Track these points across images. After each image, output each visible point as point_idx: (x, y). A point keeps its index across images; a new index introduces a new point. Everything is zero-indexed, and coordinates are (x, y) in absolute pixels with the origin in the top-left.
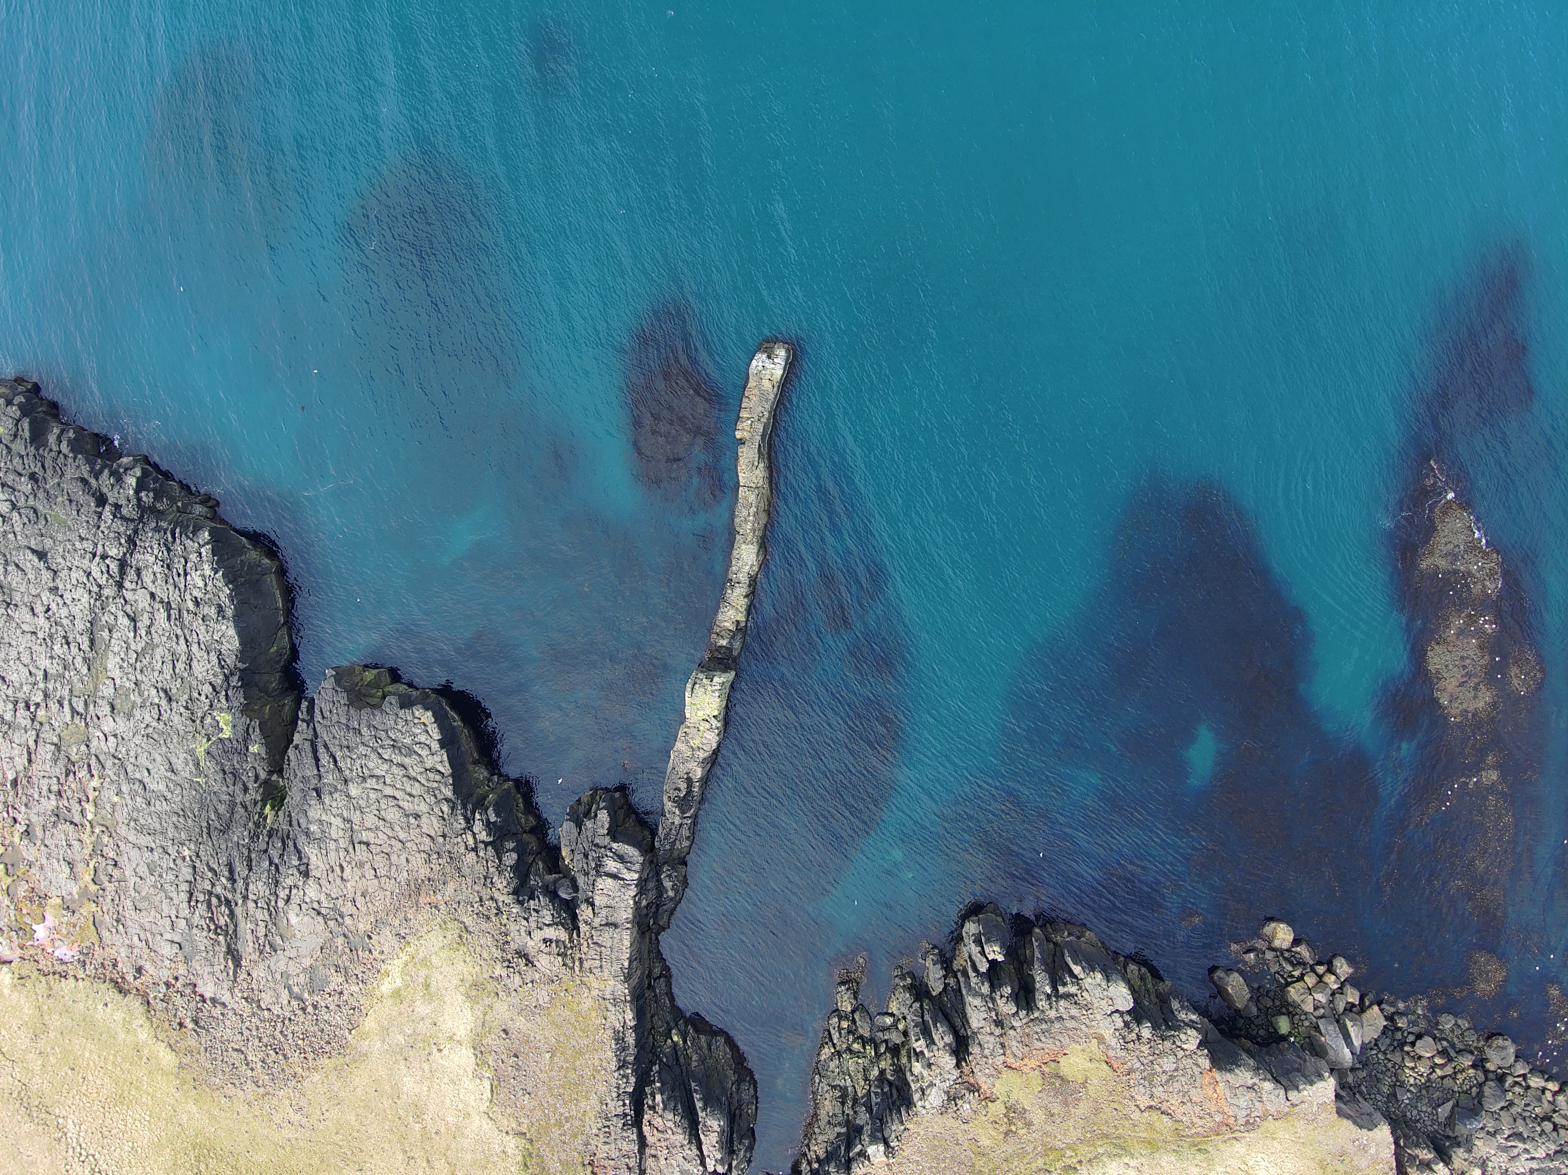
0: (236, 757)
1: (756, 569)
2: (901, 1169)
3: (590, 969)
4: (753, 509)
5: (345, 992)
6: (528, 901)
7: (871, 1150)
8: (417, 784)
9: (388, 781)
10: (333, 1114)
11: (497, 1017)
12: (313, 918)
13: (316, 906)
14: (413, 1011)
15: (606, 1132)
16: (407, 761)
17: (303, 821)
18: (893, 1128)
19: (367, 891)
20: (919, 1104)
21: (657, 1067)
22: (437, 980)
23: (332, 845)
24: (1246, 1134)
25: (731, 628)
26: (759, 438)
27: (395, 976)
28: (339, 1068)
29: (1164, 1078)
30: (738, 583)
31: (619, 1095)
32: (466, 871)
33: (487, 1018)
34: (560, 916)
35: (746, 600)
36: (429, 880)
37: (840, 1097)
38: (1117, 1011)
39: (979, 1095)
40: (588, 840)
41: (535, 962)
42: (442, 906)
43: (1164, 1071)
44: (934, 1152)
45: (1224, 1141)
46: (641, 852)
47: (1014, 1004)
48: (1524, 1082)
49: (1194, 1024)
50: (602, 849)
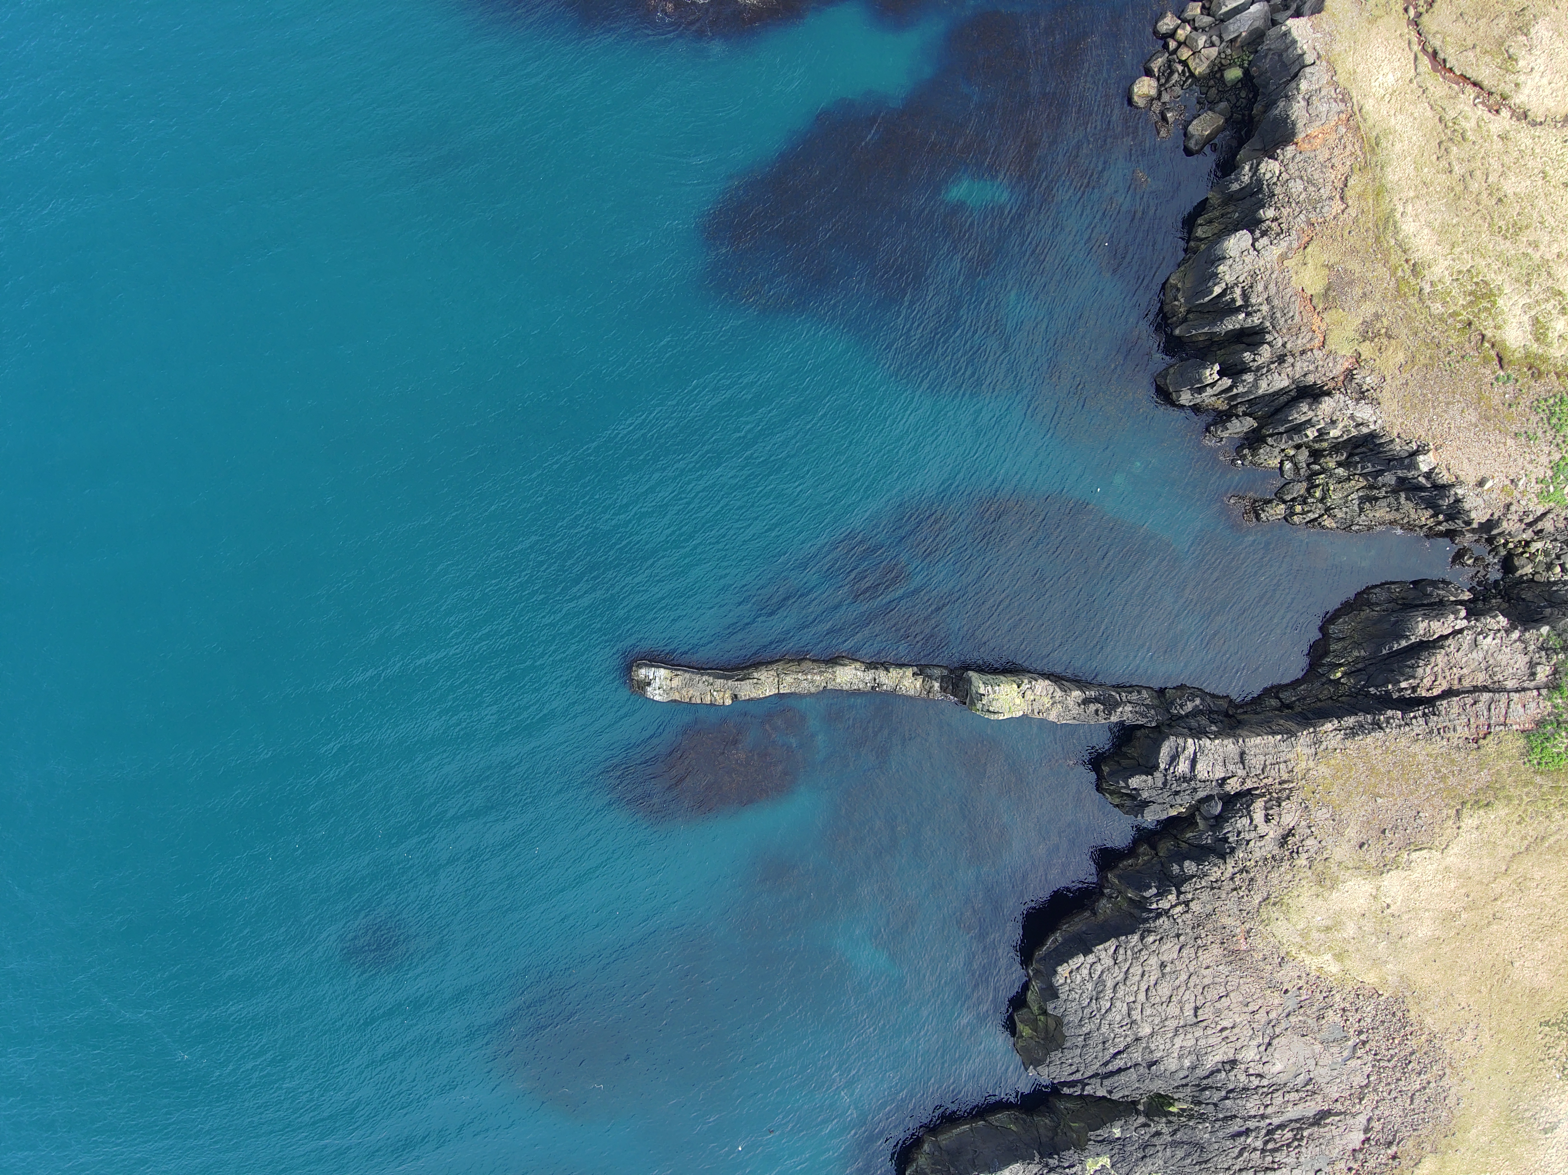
0: (1128, 1149)
1: (858, 665)
2: (1439, 436)
3: (1289, 772)
4: (800, 676)
5: (1342, 1006)
6: (1229, 843)
7: (1424, 468)
8: (1131, 970)
9: (1132, 999)
10: (1462, 998)
11: (1348, 856)
12: (1275, 1050)
13: (1262, 1048)
14: (1354, 938)
15: (1444, 732)
16: (1110, 984)
17: (1182, 1074)
18: (1398, 448)
19: (1241, 1002)
20: (1372, 427)
21: (1371, 689)
22: (1319, 920)
23: (1202, 1042)
24: (1355, 100)
25: (921, 680)
26: (730, 682)
27: (1321, 961)
28: (1417, 1000)
29: (1311, 189)
30: (875, 680)
31: (1407, 724)
32: (1209, 908)
33: (1350, 866)
34: (1240, 809)
35: (891, 670)
36: (1223, 943)
37: (1371, 503)
38: (1253, 245)
39: (1356, 369)
40: (1160, 792)
41: (1291, 826)
42: (1247, 926)
43: (1305, 190)
44: (1419, 406)
45: (1365, 120)
46: (1165, 738)
47: (1261, 347)
49: (1254, 167)
50: (1168, 778)
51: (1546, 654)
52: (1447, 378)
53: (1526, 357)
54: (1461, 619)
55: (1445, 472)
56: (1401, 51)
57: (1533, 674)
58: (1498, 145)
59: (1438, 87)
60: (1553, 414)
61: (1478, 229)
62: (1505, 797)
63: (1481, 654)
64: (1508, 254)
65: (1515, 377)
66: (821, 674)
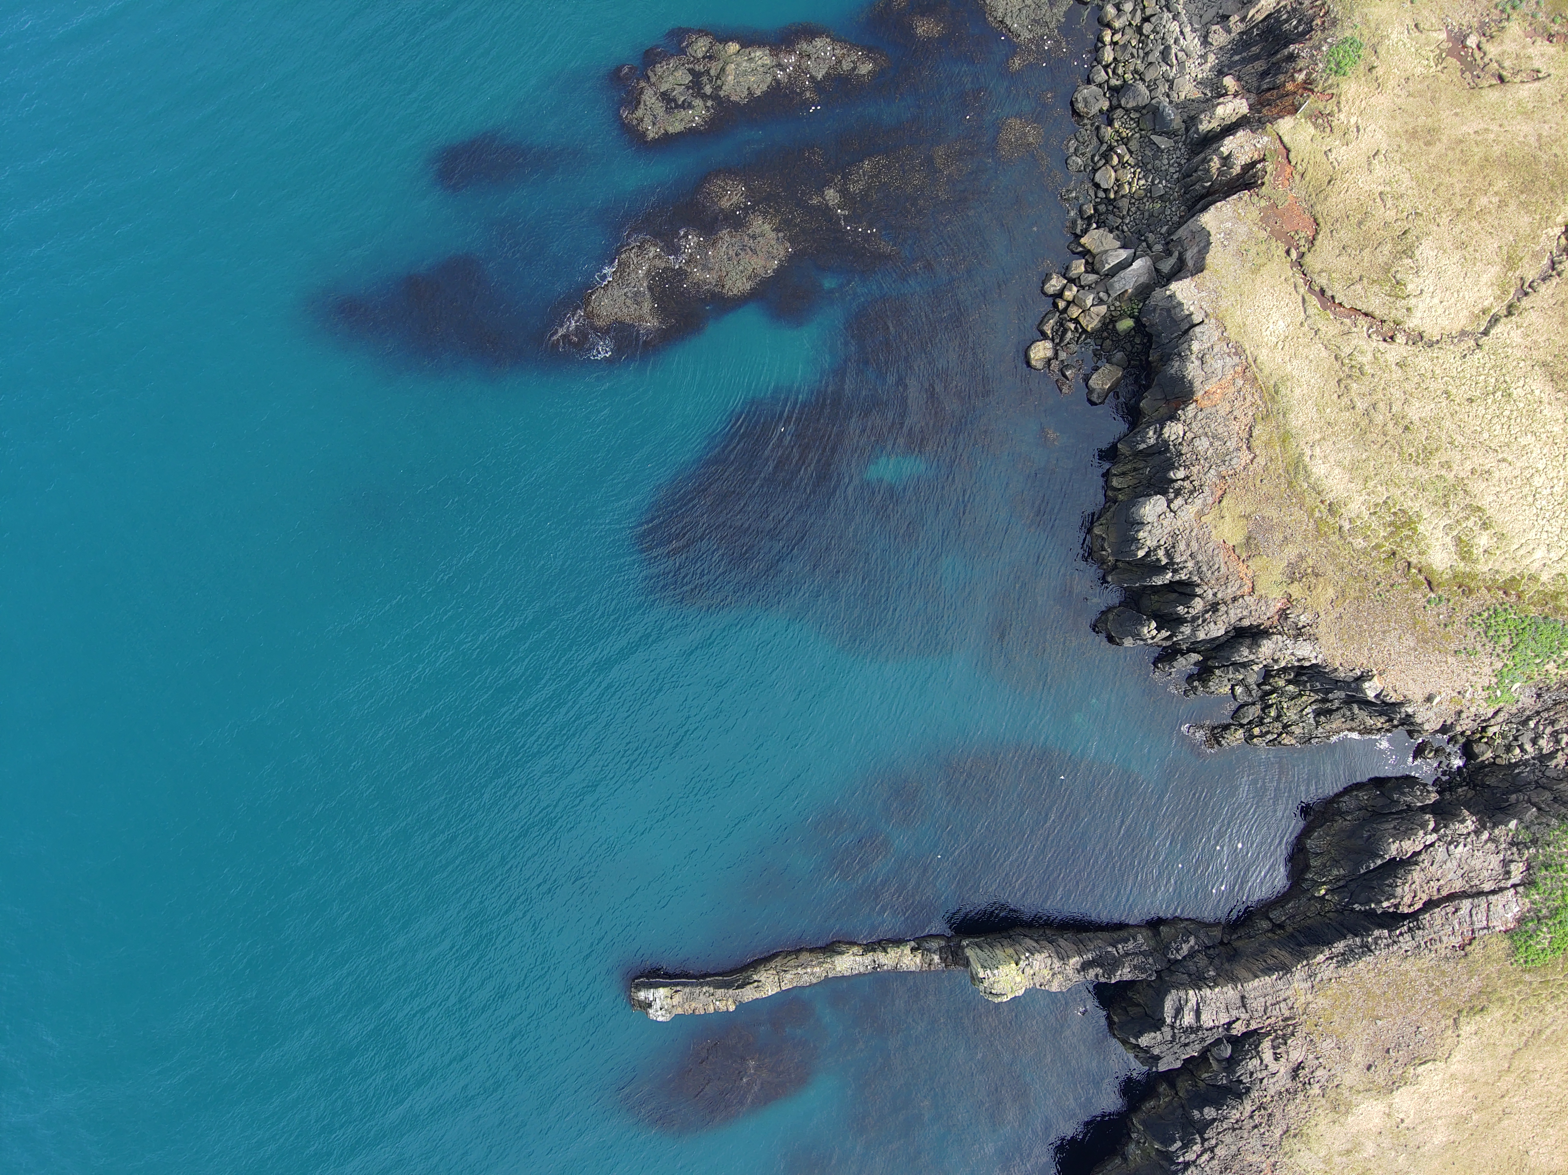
1: (855, 949)
2: (1381, 662)
3: (1290, 1009)
4: (800, 969)
6: (1244, 1084)
7: (1371, 691)
11: (1357, 1079)
14: (1374, 1156)
15: (1431, 944)
20: (1314, 662)
21: (1356, 906)
22: (1340, 1145)
24: (1248, 352)
25: (920, 955)
26: (731, 991)
29: (1217, 444)
30: (875, 961)
31: (1395, 942)
32: (1234, 1148)
33: (1361, 1089)
34: (1249, 1051)
35: (889, 950)
37: (1326, 716)
38: (1168, 506)
39: (1288, 608)
40: (1170, 1045)
41: (1299, 1061)
42: (1272, 1160)
43: (1211, 444)
44: (1357, 637)
45: (1261, 370)
46: (1167, 992)
47: (1193, 599)
48: (1112, 66)
49: (1158, 429)
50: (1176, 1031)
51: (1518, 849)
52: (1380, 608)
53: (1454, 577)
54: (1431, 834)
55: (1392, 694)
56: (1288, 296)
57: (1508, 873)
58: (1397, 374)
59: (1330, 327)
60: (1488, 627)
61: (1389, 460)
62: (1498, 1000)
63: (1455, 863)
64: (1422, 480)
65: (1446, 597)
66: (820, 964)
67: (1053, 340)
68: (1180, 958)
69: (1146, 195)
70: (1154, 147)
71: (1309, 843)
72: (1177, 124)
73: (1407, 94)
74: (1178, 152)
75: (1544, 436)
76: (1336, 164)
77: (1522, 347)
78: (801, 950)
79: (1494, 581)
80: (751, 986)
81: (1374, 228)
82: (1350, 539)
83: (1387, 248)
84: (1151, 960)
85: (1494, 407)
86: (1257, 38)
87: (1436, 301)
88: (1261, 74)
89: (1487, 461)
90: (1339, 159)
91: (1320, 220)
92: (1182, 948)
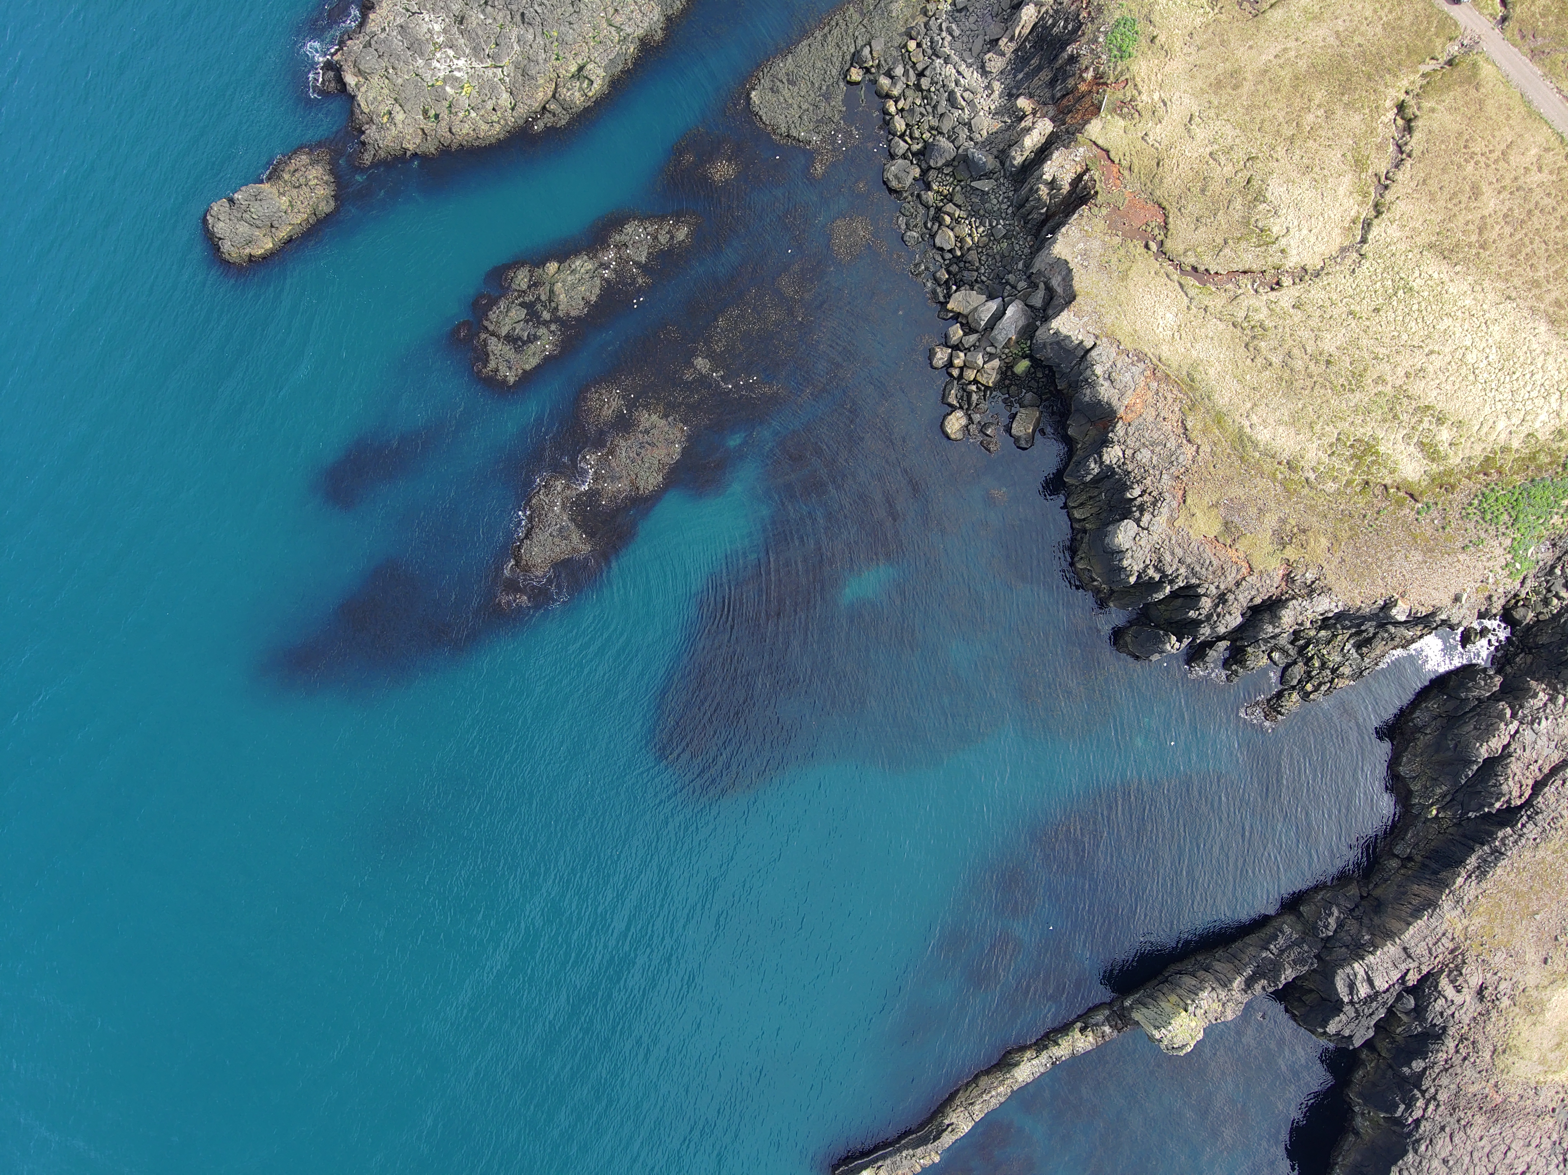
1: (1028, 1054)
2: (1398, 586)
3: (1452, 941)
4: (984, 1095)
6: (1439, 1026)
7: (1402, 618)
11: (1539, 976)
15: (1555, 823)
20: (1336, 611)
21: (1470, 814)
24: (1150, 355)
25: (1091, 1033)
26: (929, 1146)
29: (1158, 449)
30: (1051, 1057)
31: (1520, 836)
32: (1453, 1087)
33: (1547, 983)
34: (1430, 994)
35: (1060, 1041)
36: (1481, 1108)
37: (1366, 646)
38: (1139, 526)
39: (1291, 572)
40: (1357, 1021)
41: (1480, 983)
42: (1492, 1081)
43: (1153, 452)
44: (1366, 573)
45: (1169, 366)
46: (1334, 974)
47: (1200, 600)
48: (908, 133)
49: (1098, 459)
50: (1357, 1006)
52: (1376, 538)
53: (1433, 481)
54: (1511, 723)
55: (1421, 609)
56: (1164, 288)
58: (1298, 315)
59: (1217, 302)
60: (1484, 512)
61: (1324, 399)
63: (1544, 739)
64: (1364, 404)
65: (1432, 501)
66: (1002, 1083)
67: (961, 408)
68: (1331, 934)
69: (990, 240)
70: (978, 192)
71: (1401, 770)
72: (992, 164)
73: (1196, 49)
74: (1002, 187)
75: (1459, 314)
76: (1157, 145)
77: (1404, 239)
78: (977, 1077)
79: (1470, 468)
80: (947, 1132)
81: (1218, 189)
82: (1320, 487)
83: (1238, 204)
84: (1306, 948)
85: (1401, 307)
86: (1032, 50)
87: (1305, 231)
88: (1050, 83)
89: (1416, 360)
90: (1159, 139)
91: (1165, 204)
92: (1329, 923)
